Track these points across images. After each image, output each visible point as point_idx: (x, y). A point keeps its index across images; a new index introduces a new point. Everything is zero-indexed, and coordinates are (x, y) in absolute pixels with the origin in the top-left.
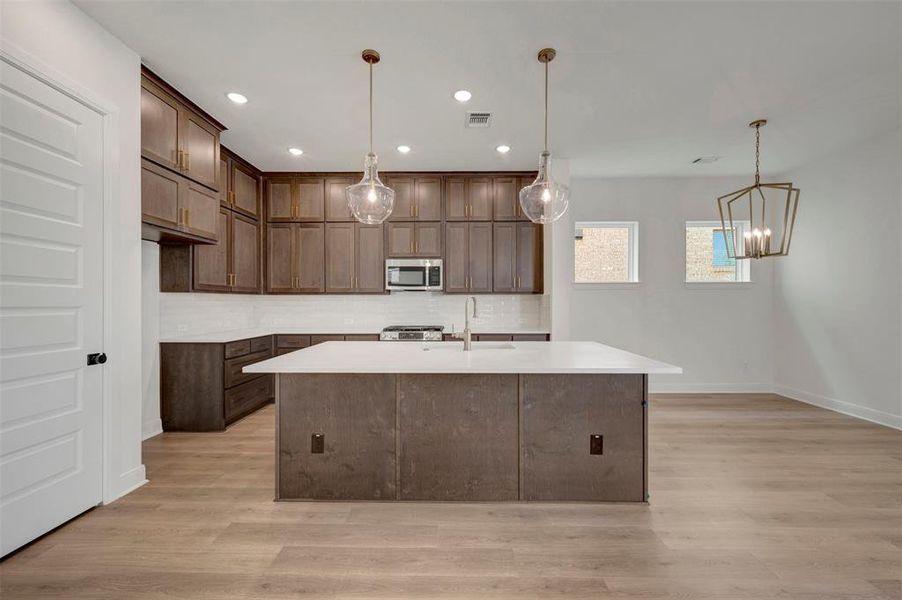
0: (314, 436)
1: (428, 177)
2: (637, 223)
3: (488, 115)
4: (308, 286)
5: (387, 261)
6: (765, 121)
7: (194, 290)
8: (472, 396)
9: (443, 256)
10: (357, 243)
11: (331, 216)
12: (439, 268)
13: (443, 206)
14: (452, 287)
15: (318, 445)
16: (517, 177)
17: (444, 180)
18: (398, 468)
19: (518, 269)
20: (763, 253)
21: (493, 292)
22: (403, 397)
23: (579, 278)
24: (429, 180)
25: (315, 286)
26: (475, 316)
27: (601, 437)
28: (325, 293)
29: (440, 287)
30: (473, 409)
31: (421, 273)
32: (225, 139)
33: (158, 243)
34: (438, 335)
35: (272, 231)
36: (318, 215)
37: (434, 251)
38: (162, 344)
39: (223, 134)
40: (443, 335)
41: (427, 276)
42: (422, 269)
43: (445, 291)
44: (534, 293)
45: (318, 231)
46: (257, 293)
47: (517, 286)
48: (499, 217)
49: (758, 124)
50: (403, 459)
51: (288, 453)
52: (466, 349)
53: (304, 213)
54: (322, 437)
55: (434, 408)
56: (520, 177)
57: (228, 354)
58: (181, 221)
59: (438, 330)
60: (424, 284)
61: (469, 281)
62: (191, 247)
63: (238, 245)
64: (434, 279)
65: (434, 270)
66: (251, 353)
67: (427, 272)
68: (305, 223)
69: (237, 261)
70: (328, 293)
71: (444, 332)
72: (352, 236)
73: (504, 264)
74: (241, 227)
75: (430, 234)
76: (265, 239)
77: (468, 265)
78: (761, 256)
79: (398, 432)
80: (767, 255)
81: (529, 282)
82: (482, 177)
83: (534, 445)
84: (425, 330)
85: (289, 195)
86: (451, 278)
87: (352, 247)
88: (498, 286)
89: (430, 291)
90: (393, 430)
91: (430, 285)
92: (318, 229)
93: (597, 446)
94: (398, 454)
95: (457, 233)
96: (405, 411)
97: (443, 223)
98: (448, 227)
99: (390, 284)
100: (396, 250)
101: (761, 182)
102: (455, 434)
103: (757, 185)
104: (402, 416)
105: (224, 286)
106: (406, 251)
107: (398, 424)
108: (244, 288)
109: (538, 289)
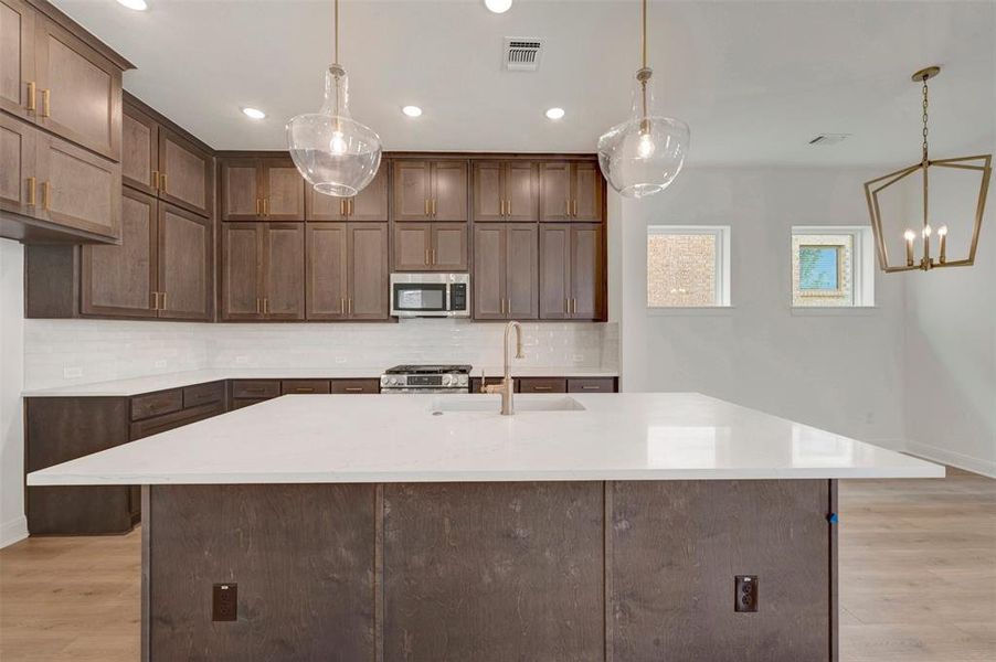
0: (217, 589)
1: (450, 160)
2: (727, 229)
3: (536, 45)
4: (282, 310)
5: (392, 275)
6: (938, 68)
7: (82, 315)
8: (518, 509)
9: (471, 268)
10: (351, 251)
11: (315, 213)
12: (464, 285)
13: (471, 200)
14: (482, 312)
15: (225, 604)
16: (570, 161)
17: (471, 165)
18: (380, 645)
19: (573, 285)
20: (936, 261)
21: (539, 319)
22: (388, 510)
23: (652, 301)
24: (449, 165)
25: (292, 310)
26: (519, 356)
27: (754, 579)
28: (305, 320)
29: (466, 313)
30: (520, 532)
31: (441, 292)
32: (131, 82)
33: (21, 241)
34: (463, 379)
35: (230, 235)
36: (294, 210)
37: (458, 262)
38: (28, 400)
39: (126, 74)
40: (471, 380)
41: (448, 297)
42: (442, 287)
43: (473, 318)
44: (595, 320)
45: (296, 234)
46: (207, 321)
47: (572, 311)
48: (547, 215)
49: (925, 75)
50: (389, 628)
51: (167, 621)
52: (504, 412)
53: (275, 208)
54: (233, 589)
55: (447, 531)
56: (577, 161)
57: (136, 413)
58: (29, 199)
59: (463, 372)
60: (444, 309)
61: (507, 303)
62: (76, 249)
63: (169, 252)
64: (458, 301)
65: (458, 290)
66: (184, 408)
67: (448, 292)
68: (278, 223)
69: (168, 274)
70: (309, 321)
71: (472, 375)
72: (343, 241)
73: (554, 282)
74: (174, 225)
75: (451, 240)
76: (220, 245)
77: (506, 284)
78: (932, 266)
79: (379, 578)
80: (943, 264)
81: (587, 306)
82: (522, 161)
83: (632, 595)
84: (445, 372)
85: (253, 184)
86: (481, 300)
87: (344, 258)
88: (545, 311)
89: (452, 317)
90: (370, 574)
91: (452, 309)
92: (295, 231)
93: (748, 596)
94: (380, 616)
95: (489, 237)
96: (392, 536)
97: (469, 225)
98: (477, 230)
99: (396, 308)
100: (405, 261)
101: (930, 158)
102: (487, 579)
103: (926, 163)
104: (387, 547)
105: (146, 311)
106: (420, 262)
107: (379, 564)
108: (182, 313)
109: (601, 315)
